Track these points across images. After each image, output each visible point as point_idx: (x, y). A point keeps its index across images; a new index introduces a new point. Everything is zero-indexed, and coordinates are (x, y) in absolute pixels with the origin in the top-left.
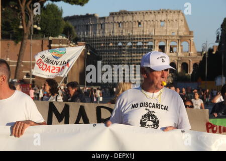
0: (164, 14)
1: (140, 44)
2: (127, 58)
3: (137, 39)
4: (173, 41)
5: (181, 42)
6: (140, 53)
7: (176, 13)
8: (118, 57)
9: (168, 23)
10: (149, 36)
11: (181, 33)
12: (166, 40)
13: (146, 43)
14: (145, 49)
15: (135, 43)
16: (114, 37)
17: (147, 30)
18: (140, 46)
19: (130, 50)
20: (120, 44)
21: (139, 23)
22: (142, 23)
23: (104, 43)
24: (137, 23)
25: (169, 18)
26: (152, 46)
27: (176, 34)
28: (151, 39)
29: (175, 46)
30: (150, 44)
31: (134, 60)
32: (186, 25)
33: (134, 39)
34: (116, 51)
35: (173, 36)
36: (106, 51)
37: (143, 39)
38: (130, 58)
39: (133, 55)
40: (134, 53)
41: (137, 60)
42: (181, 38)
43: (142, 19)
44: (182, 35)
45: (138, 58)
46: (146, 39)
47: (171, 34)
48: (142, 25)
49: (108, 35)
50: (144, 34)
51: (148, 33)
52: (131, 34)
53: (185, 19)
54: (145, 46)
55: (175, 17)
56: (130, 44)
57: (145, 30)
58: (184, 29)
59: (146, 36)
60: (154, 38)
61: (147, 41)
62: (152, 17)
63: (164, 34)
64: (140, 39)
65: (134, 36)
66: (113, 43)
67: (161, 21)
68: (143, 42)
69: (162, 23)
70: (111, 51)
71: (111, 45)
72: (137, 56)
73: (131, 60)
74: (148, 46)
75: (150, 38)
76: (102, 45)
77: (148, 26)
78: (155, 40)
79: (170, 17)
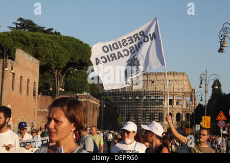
0: (172, 75)
1: (153, 98)
2: (142, 109)
3: (151, 94)
4: (179, 96)
5: (185, 97)
6: (153, 105)
7: (181, 75)
8: (136, 108)
9: (175, 82)
10: (160, 92)
11: (185, 90)
12: (174, 95)
13: (157, 97)
14: (157, 102)
15: (149, 97)
16: (133, 92)
17: (159, 88)
18: (153, 100)
19: (145, 102)
20: (137, 98)
21: (153, 82)
22: (155, 82)
23: (125, 97)
24: (151, 82)
25: (175, 78)
26: (162, 100)
27: (181, 90)
28: (162, 94)
29: (181, 100)
30: (161, 98)
31: (148, 110)
32: (189, 84)
33: (149, 94)
34: (134, 103)
35: (180, 92)
36: (127, 103)
37: (155, 94)
38: (145, 109)
39: (147, 106)
40: (148, 105)
41: (150, 110)
42: (185, 94)
43: (155, 79)
44: (186, 91)
45: (152, 109)
46: (157, 94)
47: (177, 91)
48: (155, 83)
49: (128, 90)
50: (157, 90)
51: (159, 90)
52: (146, 90)
53: (188, 80)
54: (157, 100)
55: (181, 77)
56: (145, 98)
57: (157, 87)
58: (188, 87)
59: (157, 92)
60: (164, 93)
61: (159, 95)
62: (162, 77)
63: (172, 91)
64: (153, 94)
65: (149, 92)
66: (132, 97)
67: (169, 80)
68: (155, 97)
69: (171, 82)
70: (130, 103)
71: (130, 98)
72: (150, 108)
73: (146, 110)
74: (160, 100)
75: (160, 93)
76: (124, 98)
77: (160, 84)
78: (165, 95)
79: (177, 77)
